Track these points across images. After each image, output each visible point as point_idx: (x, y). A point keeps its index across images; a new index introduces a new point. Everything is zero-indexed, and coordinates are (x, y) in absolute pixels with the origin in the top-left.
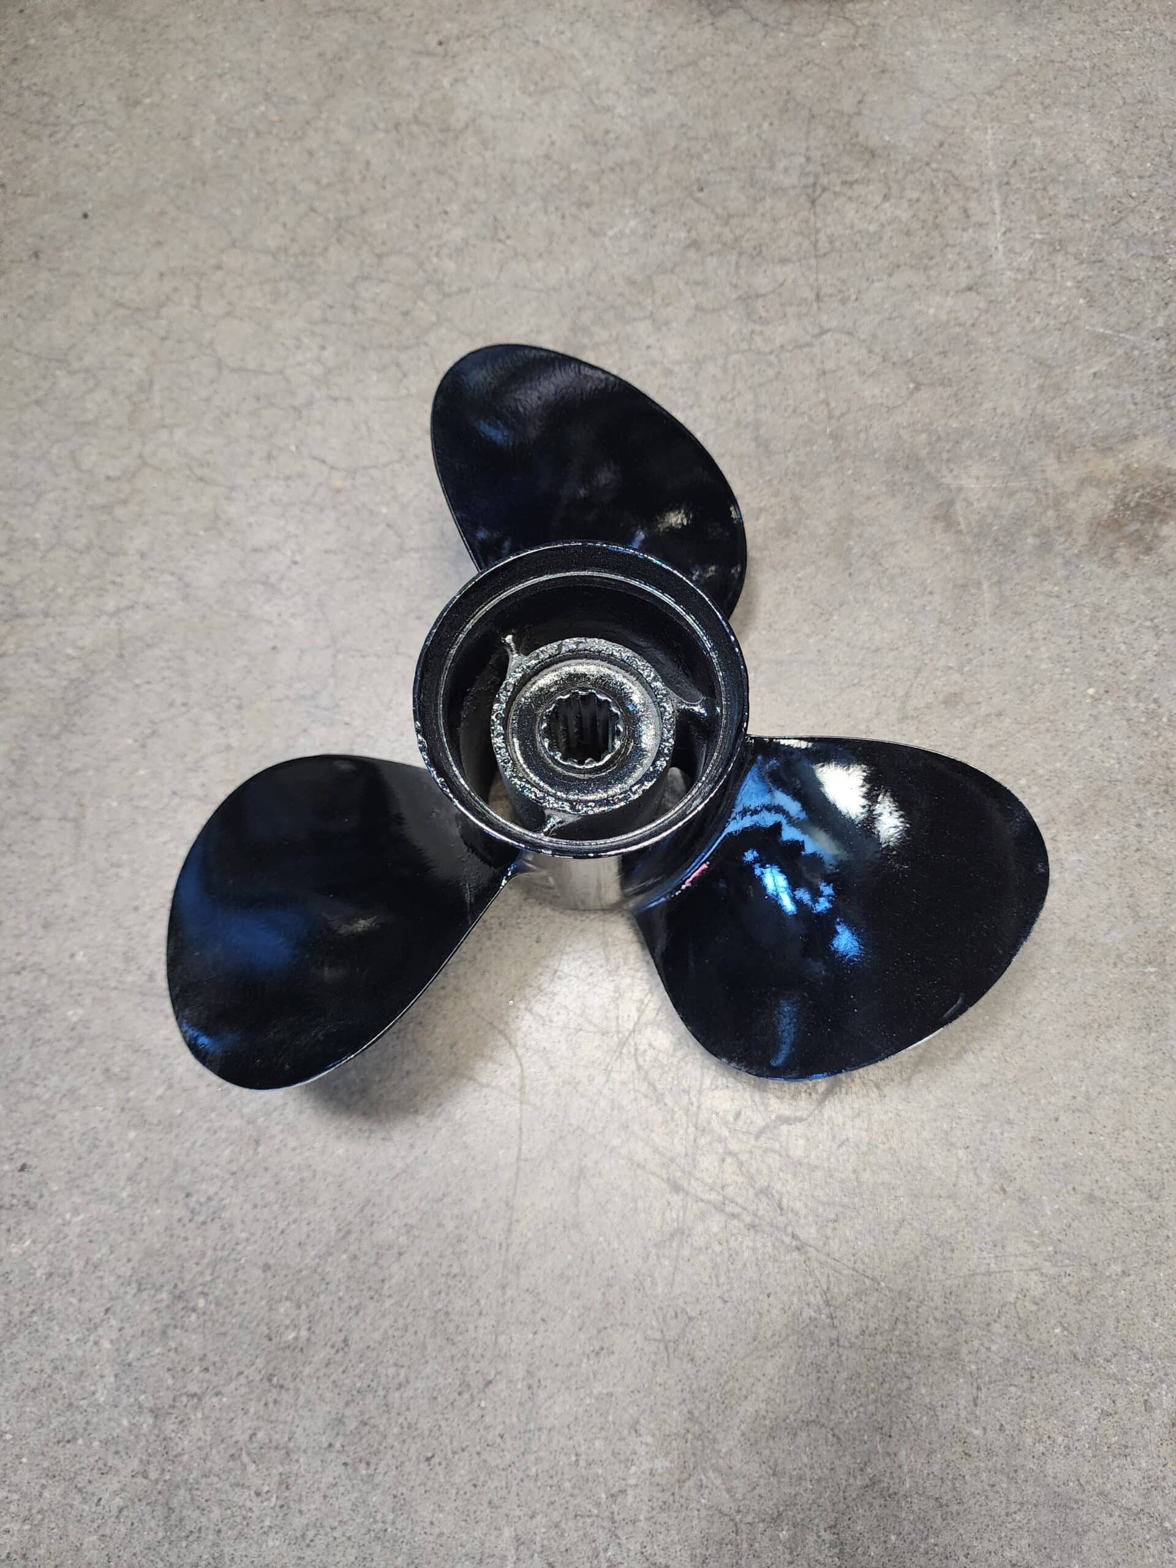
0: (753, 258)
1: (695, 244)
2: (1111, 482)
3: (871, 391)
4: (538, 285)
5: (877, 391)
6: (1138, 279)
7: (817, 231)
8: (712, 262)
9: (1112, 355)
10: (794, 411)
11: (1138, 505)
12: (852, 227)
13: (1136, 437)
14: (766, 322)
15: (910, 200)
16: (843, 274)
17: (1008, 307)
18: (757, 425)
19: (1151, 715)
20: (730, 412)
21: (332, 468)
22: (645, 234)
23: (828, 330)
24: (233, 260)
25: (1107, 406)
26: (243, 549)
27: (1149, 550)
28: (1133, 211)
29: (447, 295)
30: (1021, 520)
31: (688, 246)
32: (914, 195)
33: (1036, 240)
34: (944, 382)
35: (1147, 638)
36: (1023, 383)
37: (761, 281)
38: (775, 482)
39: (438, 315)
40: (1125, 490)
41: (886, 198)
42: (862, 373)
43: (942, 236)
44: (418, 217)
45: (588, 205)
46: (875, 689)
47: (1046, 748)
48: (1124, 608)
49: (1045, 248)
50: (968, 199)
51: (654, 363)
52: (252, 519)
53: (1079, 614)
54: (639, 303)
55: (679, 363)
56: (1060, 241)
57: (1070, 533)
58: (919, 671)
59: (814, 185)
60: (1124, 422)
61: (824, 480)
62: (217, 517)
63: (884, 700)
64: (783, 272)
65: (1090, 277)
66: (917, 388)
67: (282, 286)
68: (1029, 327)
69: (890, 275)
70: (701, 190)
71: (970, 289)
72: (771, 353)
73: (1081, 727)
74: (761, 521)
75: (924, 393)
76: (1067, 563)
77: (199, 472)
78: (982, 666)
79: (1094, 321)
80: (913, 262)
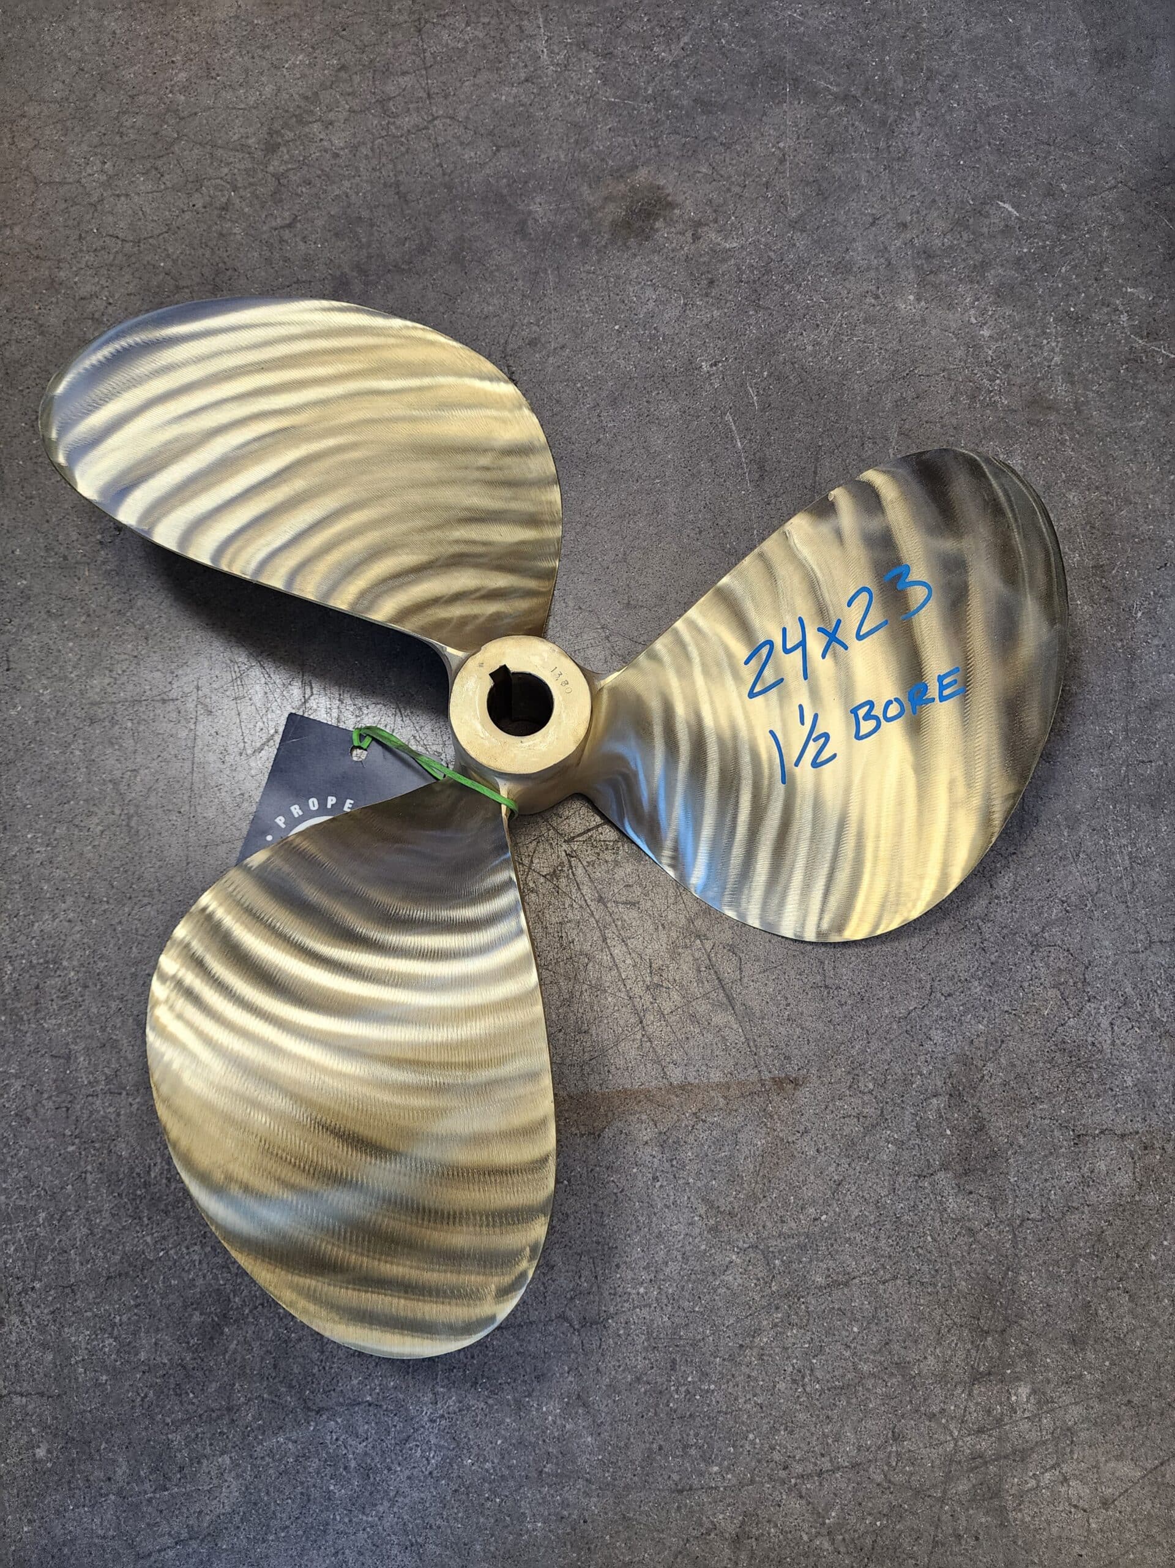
0: (384, 73)
1: (343, 68)
2: (623, 197)
3: (469, 155)
4: (243, 106)
5: (472, 154)
6: (635, 63)
7: (424, 51)
8: (357, 79)
9: (620, 115)
10: (421, 173)
11: (640, 210)
12: (447, 45)
13: (637, 167)
14: (396, 116)
15: (484, 24)
16: (443, 78)
17: (552, 90)
18: (398, 184)
19: (652, 337)
20: (380, 178)
21: (123, 240)
22: (310, 63)
23: (438, 117)
24: (32, 110)
25: (619, 150)
26: (74, 299)
27: (647, 239)
28: (629, 17)
29: (183, 118)
30: (569, 227)
31: (339, 70)
32: (486, 20)
33: (568, 43)
34: (515, 144)
35: (649, 293)
36: (565, 138)
37: (391, 89)
38: (413, 220)
39: (178, 133)
40: (632, 201)
41: (468, 24)
42: (462, 143)
43: (506, 46)
44: (154, 67)
45: (268, 47)
46: (487, 340)
47: (592, 363)
48: (635, 276)
49: (574, 48)
50: (522, 20)
51: (326, 151)
52: (76, 279)
53: (607, 282)
54: (311, 111)
55: (342, 149)
56: (583, 43)
57: (600, 233)
58: (512, 327)
59: (419, 19)
60: (629, 158)
61: (444, 216)
62: (53, 281)
63: (493, 347)
64: (406, 81)
65: (604, 65)
66: (498, 150)
67: (69, 123)
68: (566, 102)
69: (475, 77)
70: (344, 30)
71: (527, 80)
72: (401, 136)
73: (612, 349)
74: (407, 245)
75: (503, 153)
76: (598, 252)
77: (35, 253)
78: (550, 320)
79: (608, 94)
80: (489, 66)
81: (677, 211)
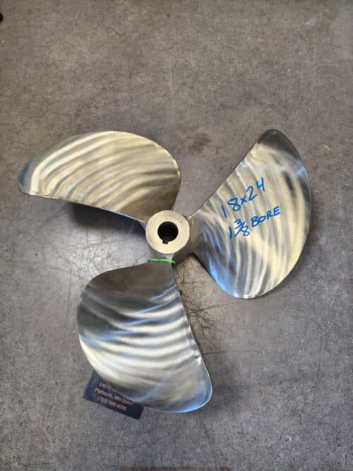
81: (211, 143)
